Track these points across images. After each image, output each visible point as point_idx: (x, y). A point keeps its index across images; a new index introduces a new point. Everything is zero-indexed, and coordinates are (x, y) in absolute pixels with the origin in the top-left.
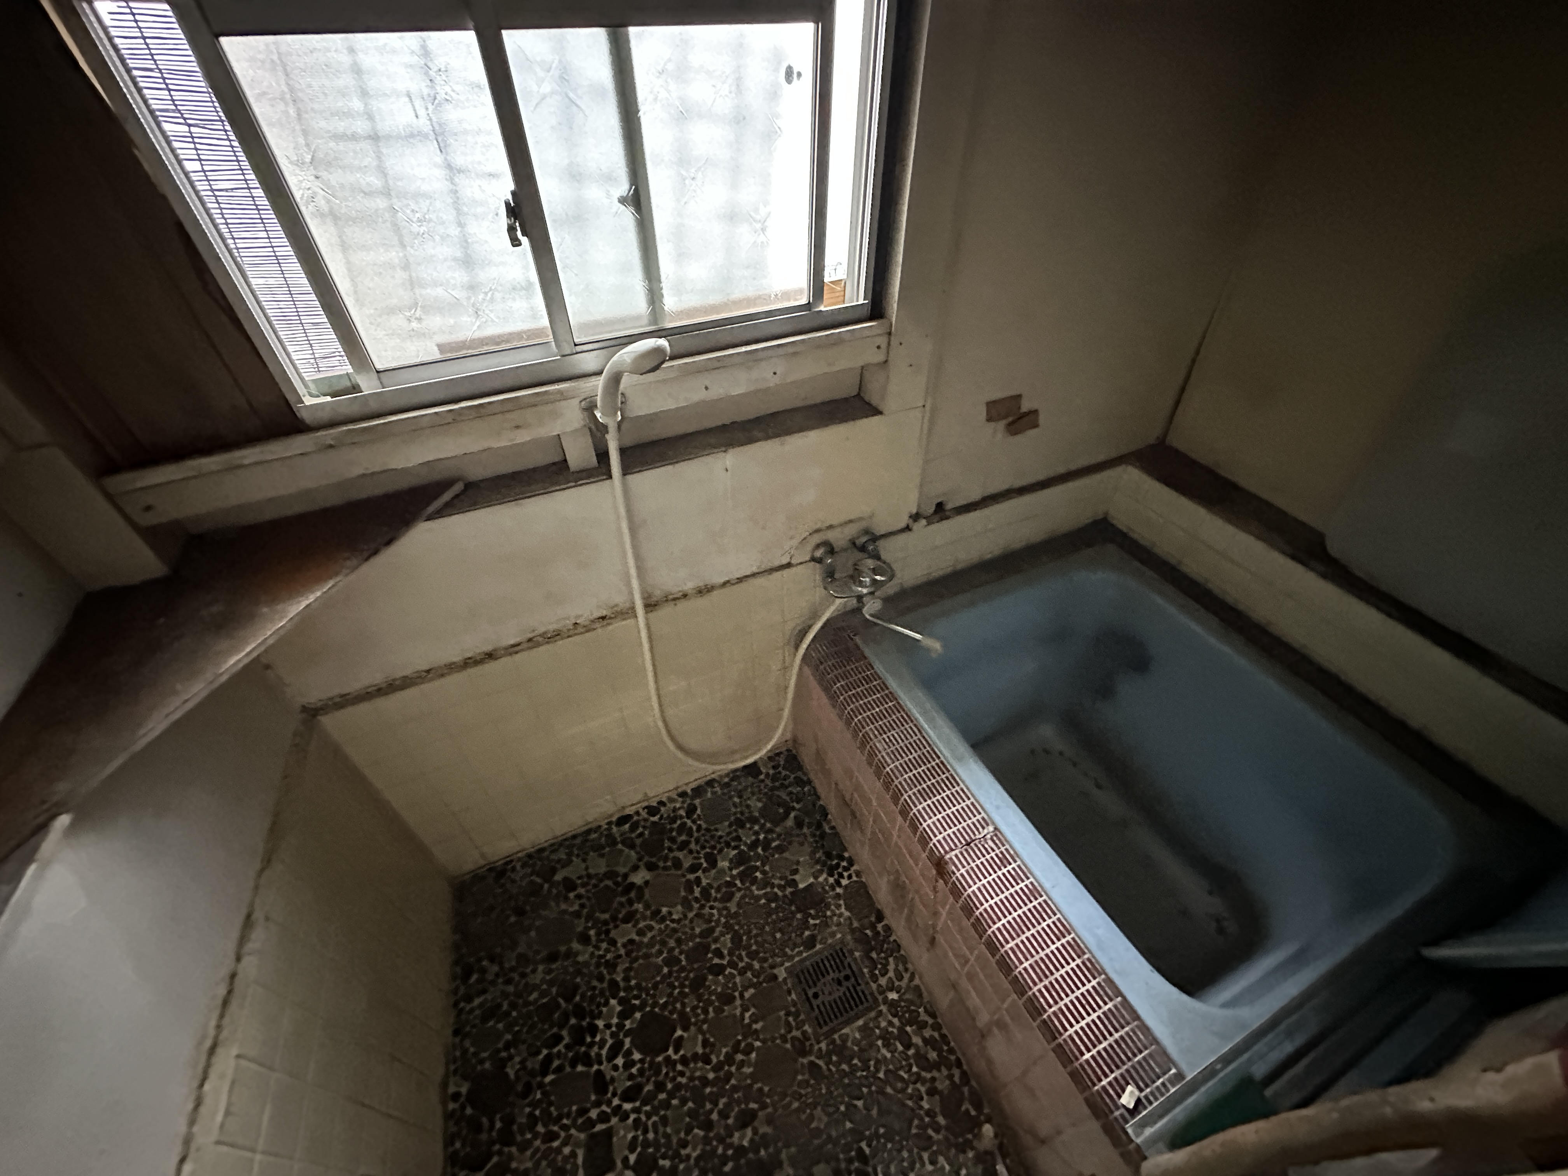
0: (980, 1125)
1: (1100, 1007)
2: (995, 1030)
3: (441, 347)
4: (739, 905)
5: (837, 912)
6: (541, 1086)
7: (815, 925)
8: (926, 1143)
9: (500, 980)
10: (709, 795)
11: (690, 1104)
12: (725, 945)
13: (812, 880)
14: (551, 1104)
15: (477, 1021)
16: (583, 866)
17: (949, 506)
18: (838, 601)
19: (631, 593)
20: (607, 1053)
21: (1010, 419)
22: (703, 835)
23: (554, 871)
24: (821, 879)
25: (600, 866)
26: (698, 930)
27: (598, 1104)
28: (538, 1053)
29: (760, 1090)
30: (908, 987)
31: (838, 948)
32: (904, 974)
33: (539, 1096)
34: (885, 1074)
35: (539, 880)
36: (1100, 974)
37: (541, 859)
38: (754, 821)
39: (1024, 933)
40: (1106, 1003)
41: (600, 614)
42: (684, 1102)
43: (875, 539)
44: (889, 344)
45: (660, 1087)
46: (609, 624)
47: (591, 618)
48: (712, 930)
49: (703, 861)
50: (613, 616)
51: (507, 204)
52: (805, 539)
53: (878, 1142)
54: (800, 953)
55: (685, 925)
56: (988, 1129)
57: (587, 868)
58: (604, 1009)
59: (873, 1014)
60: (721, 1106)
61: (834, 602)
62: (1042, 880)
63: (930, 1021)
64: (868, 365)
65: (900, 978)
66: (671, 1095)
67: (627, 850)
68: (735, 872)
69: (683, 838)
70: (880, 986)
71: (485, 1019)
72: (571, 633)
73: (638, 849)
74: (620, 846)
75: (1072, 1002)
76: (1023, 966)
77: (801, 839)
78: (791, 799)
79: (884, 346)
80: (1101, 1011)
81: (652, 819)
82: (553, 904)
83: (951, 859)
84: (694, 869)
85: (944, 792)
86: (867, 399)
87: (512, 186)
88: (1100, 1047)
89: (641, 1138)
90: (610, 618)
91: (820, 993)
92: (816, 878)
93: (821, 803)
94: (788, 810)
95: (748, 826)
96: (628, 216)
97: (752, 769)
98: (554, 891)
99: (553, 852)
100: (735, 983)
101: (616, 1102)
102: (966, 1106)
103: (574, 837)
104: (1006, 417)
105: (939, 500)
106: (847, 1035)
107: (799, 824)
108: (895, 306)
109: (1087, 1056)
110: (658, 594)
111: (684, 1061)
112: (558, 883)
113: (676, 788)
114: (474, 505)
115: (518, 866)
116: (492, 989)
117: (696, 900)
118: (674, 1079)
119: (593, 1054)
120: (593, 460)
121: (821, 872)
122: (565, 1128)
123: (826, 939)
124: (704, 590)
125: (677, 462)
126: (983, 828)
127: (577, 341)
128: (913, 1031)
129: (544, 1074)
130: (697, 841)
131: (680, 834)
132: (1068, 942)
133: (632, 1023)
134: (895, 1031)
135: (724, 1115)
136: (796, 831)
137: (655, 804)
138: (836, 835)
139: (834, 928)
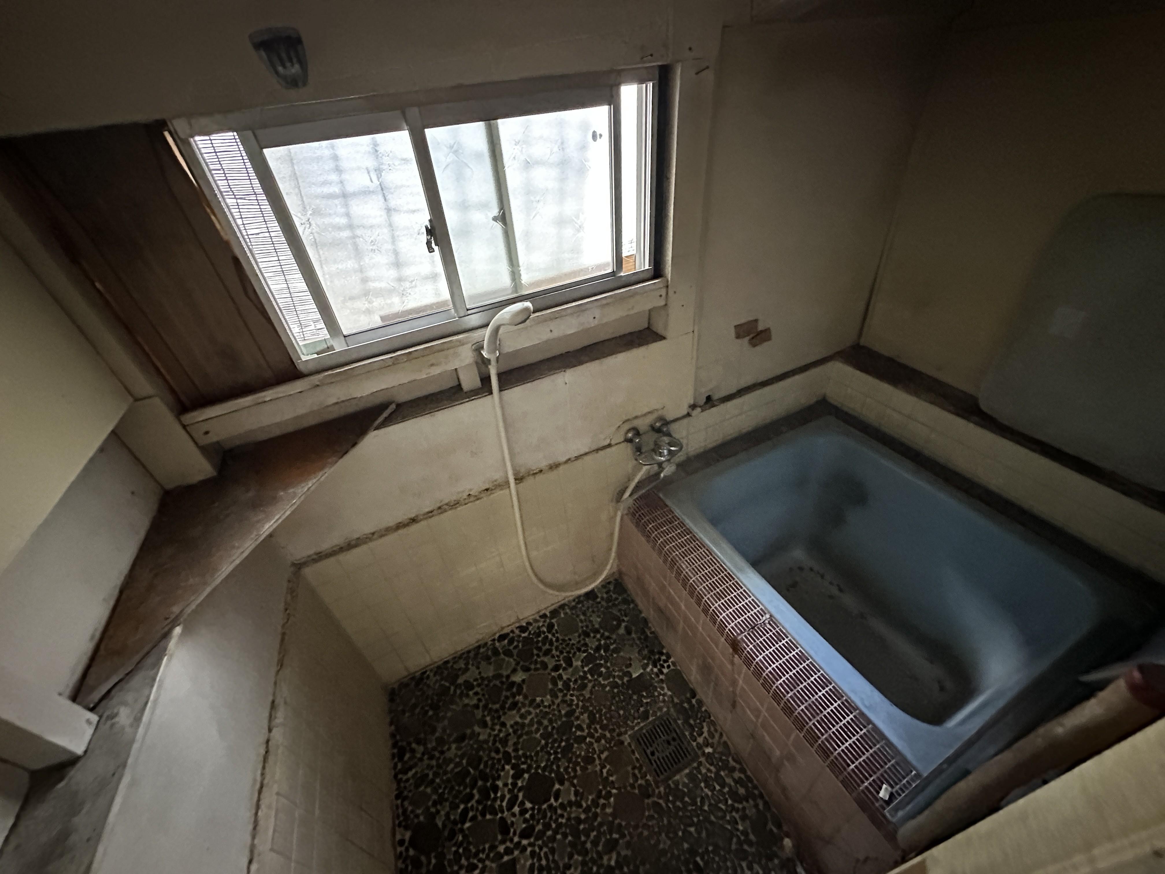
0: (782, 839)
1: (858, 733)
2: (786, 763)
3: (383, 318)
4: (591, 693)
5: (662, 692)
6: (462, 830)
7: (647, 703)
8: (742, 855)
9: (426, 757)
10: (562, 615)
11: (570, 838)
12: (583, 721)
13: (642, 671)
14: (469, 843)
15: (412, 788)
16: (477, 672)
17: (716, 397)
18: (645, 468)
19: (506, 472)
20: (507, 803)
21: (752, 336)
22: (561, 644)
23: (457, 677)
24: (648, 670)
25: (489, 671)
26: (563, 712)
27: (503, 842)
28: (458, 807)
29: (620, 825)
30: (719, 742)
31: (665, 718)
32: (715, 734)
33: (460, 838)
34: (709, 806)
35: (447, 684)
36: (855, 710)
37: (447, 669)
38: (597, 631)
39: (799, 685)
40: (861, 730)
41: (484, 488)
42: (565, 836)
43: (666, 423)
44: (667, 294)
45: (547, 826)
46: (491, 494)
47: (480, 490)
48: (574, 711)
49: (562, 662)
50: (493, 488)
51: (427, 228)
52: (619, 427)
53: (709, 856)
54: (639, 723)
55: (554, 710)
56: (787, 842)
57: (480, 673)
58: (502, 774)
59: (695, 765)
60: (592, 837)
61: (642, 468)
62: (807, 649)
63: (738, 766)
64: (654, 308)
65: (713, 737)
66: (556, 832)
67: (507, 659)
68: (586, 669)
69: (547, 646)
70: (698, 744)
71: (417, 786)
72: (467, 501)
73: (515, 657)
74: (502, 656)
75: (837, 730)
76: (801, 708)
77: (631, 642)
78: (621, 614)
79: (664, 294)
80: (859, 735)
81: (523, 635)
82: (458, 700)
83: (742, 639)
84: (556, 668)
85: (732, 593)
86: (654, 330)
87: (429, 217)
88: (861, 760)
89: (537, 865)
90: (492, 490)
91: (656, 751)
92: (644, 669)
93: (643, 615)
94: (620, 621)
95: (592, 635)
96: (498, 227)
97: (591, 595)
98: (458, 692)
99: (454, 663)
100: (594, 749)
101: (516, 839)
102: (770, 826)
103: (469, 652)
104: (748, 335)
105: (707, 395)
106: (678, 781)
107: (629, 632)
108: (670, 269)
109: (852, 766)
110: (523, 471)
111: (562, 806)
112: (460, 685)
113: (538, 612)
114: (404, 418)
115: (432, 675)
116: (420, 764)
117: (561, 691)
118: (556, 821)
119: (497, 807)
120: (478, 383)
121: (647, 665)
122: (481, 860)
123: (656, 712)
124: (554, 467)
125: (534, 381)
126: (762, 616)
127: (468, 307)
128: (726, 775)
129: (463, 823)
130: (557, 648)
131: (544, 644)
132: (830, 690)
133: (522, 782)
134: (713, 775)
135: (595, 843)
136: (627, 637)
137: (524, 624)
138: (656, 638)
139: (662, 704)
